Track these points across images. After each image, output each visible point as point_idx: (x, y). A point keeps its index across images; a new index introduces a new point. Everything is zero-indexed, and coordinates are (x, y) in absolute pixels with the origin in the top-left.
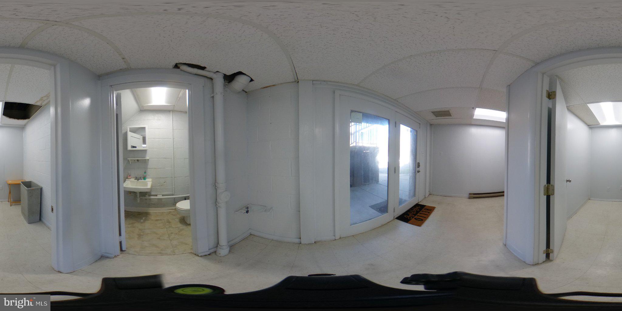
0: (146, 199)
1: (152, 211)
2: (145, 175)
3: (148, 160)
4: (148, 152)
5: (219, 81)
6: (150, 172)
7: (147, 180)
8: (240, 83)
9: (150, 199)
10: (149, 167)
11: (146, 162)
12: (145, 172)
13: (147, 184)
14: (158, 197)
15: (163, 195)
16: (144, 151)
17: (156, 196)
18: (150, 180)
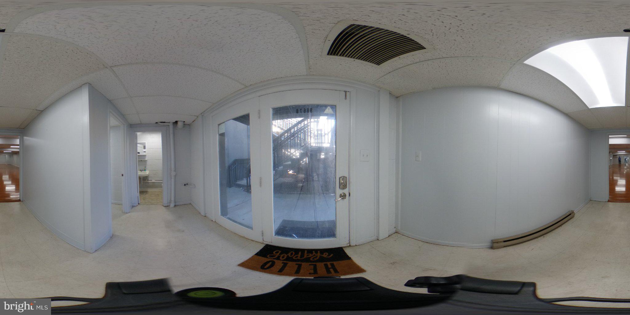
0: (146, 183)
1: (150, 190)
2: (145, 168)
3: (147, 160)
4: (147, 156)
5: (171, 126)
6: (148, 167)
7: (146, 171)
8: (180, 124)
9: (148, 182)
10: (147, 164)
11: (145, 161)
12: (145, 167)
13: (147, 173)
14: (153, 181)
15: (155, 180)
16: (145, 156)
17: (151, 180)
18: (148, 171)
